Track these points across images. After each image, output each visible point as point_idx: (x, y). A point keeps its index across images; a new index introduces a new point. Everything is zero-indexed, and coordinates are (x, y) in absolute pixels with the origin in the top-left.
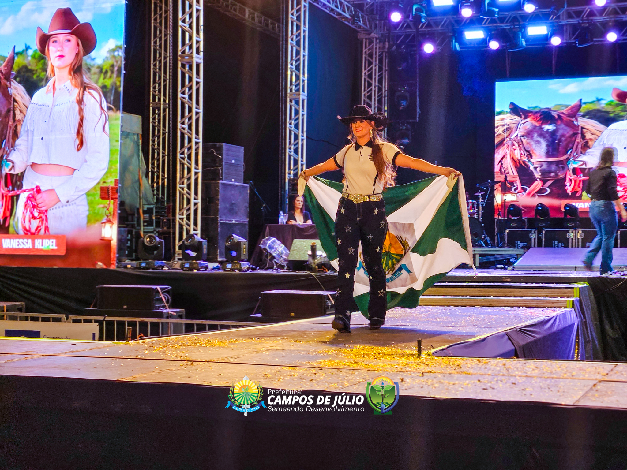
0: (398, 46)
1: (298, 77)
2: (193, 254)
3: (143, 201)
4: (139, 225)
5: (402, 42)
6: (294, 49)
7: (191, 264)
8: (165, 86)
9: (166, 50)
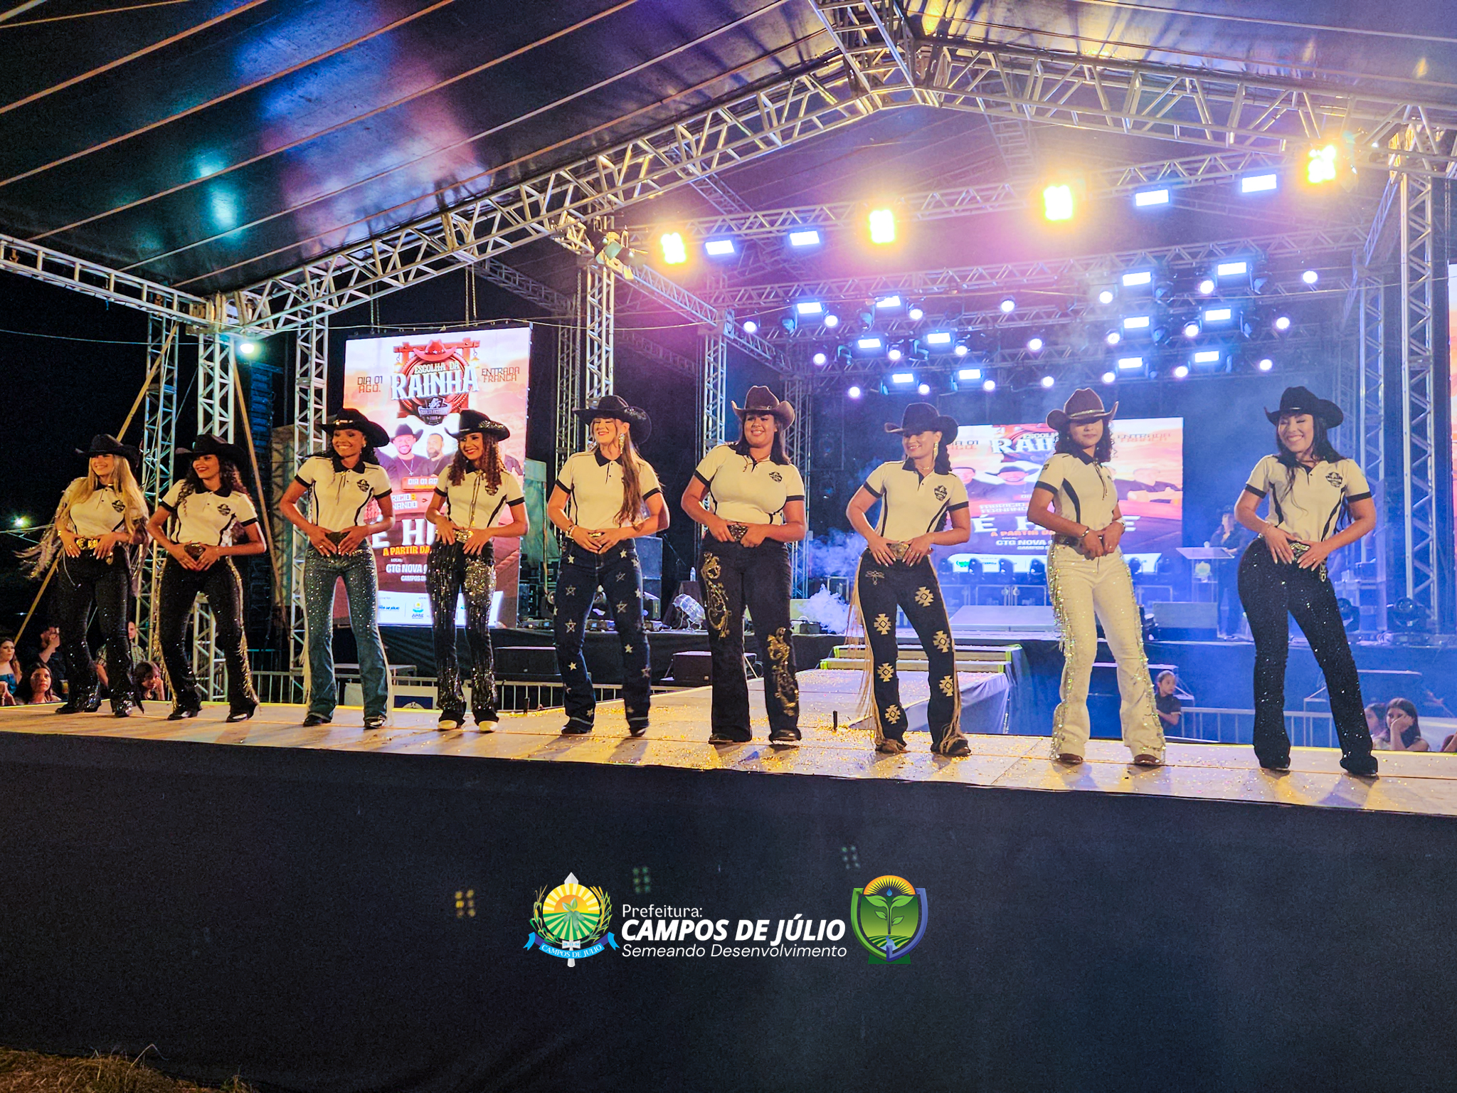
0: (823, 389)
1: (715, 423)
2: (601, 613)
3: (547, 555)
4: (543, 580)
5: (826, 386)
6: (711, 392)
7: (599, 624)
8: (572, 431)
9: (573, 392)
